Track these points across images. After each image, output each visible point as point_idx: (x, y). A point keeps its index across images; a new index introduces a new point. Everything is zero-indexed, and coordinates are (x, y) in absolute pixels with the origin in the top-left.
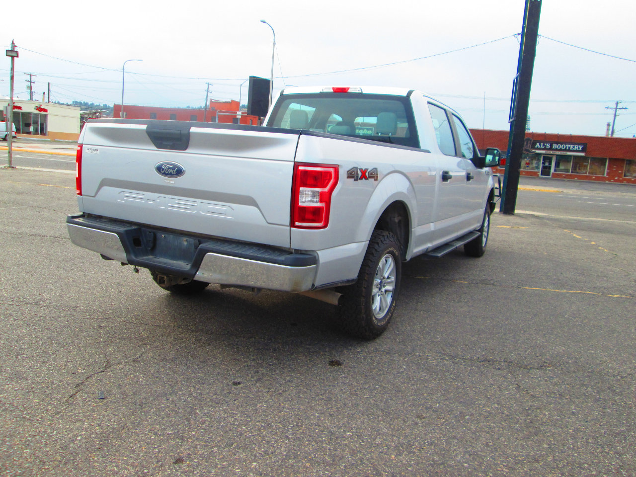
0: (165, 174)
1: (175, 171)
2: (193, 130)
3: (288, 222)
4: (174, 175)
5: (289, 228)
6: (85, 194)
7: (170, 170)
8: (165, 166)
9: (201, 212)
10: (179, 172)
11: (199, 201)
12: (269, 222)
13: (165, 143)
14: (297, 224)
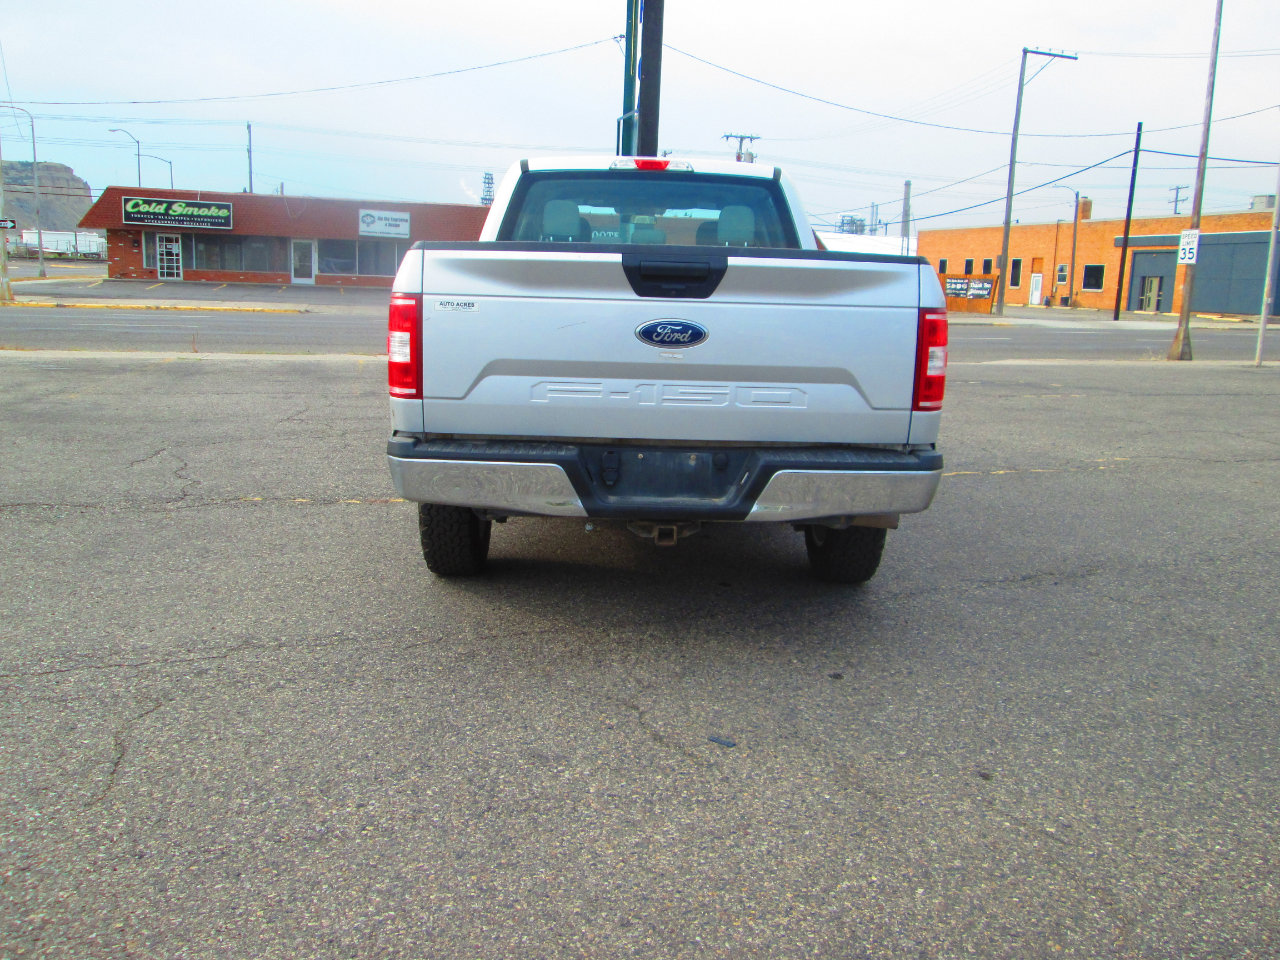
0: (663, 343)
1: (687, 336)
2: (732, 261)
3: (909, 404)
4: (684, 342)
5: (908, 413)
6: (429, 395)
7: (676, 335)
8: (665, 328)
9: (737, 404)
10: (696, 335)
11: (733, 384)
12: (876, 406)
13: (665, 286)
14: (922, 404)
